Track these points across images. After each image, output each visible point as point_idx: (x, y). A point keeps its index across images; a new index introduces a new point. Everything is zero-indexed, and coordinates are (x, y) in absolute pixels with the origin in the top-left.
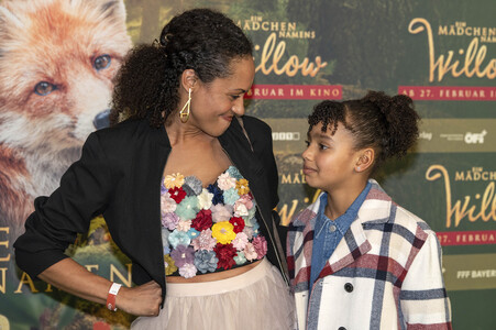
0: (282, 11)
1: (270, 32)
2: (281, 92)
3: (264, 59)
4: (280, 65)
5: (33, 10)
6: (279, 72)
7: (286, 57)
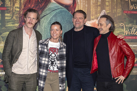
0: (135, 23)
1: (133, 27)
2: (135, 38)
3: (132, 32)
4: (135, 33)
5: (91, 23)
6: (134, 34)
7: (136, 31)
